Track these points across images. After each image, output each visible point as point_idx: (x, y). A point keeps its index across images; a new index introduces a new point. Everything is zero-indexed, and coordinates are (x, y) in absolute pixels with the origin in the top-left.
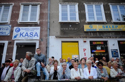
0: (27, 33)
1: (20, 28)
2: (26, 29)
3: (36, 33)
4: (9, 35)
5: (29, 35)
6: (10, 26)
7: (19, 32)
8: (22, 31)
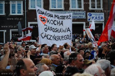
0: (96, 17)
1: (92, 13)
2: (95, 14)
3: (102, 17)
4: (85, 18)
5: (98, 18)
6: (85, 12)
7: (91, 17)
8: (93, 16)
